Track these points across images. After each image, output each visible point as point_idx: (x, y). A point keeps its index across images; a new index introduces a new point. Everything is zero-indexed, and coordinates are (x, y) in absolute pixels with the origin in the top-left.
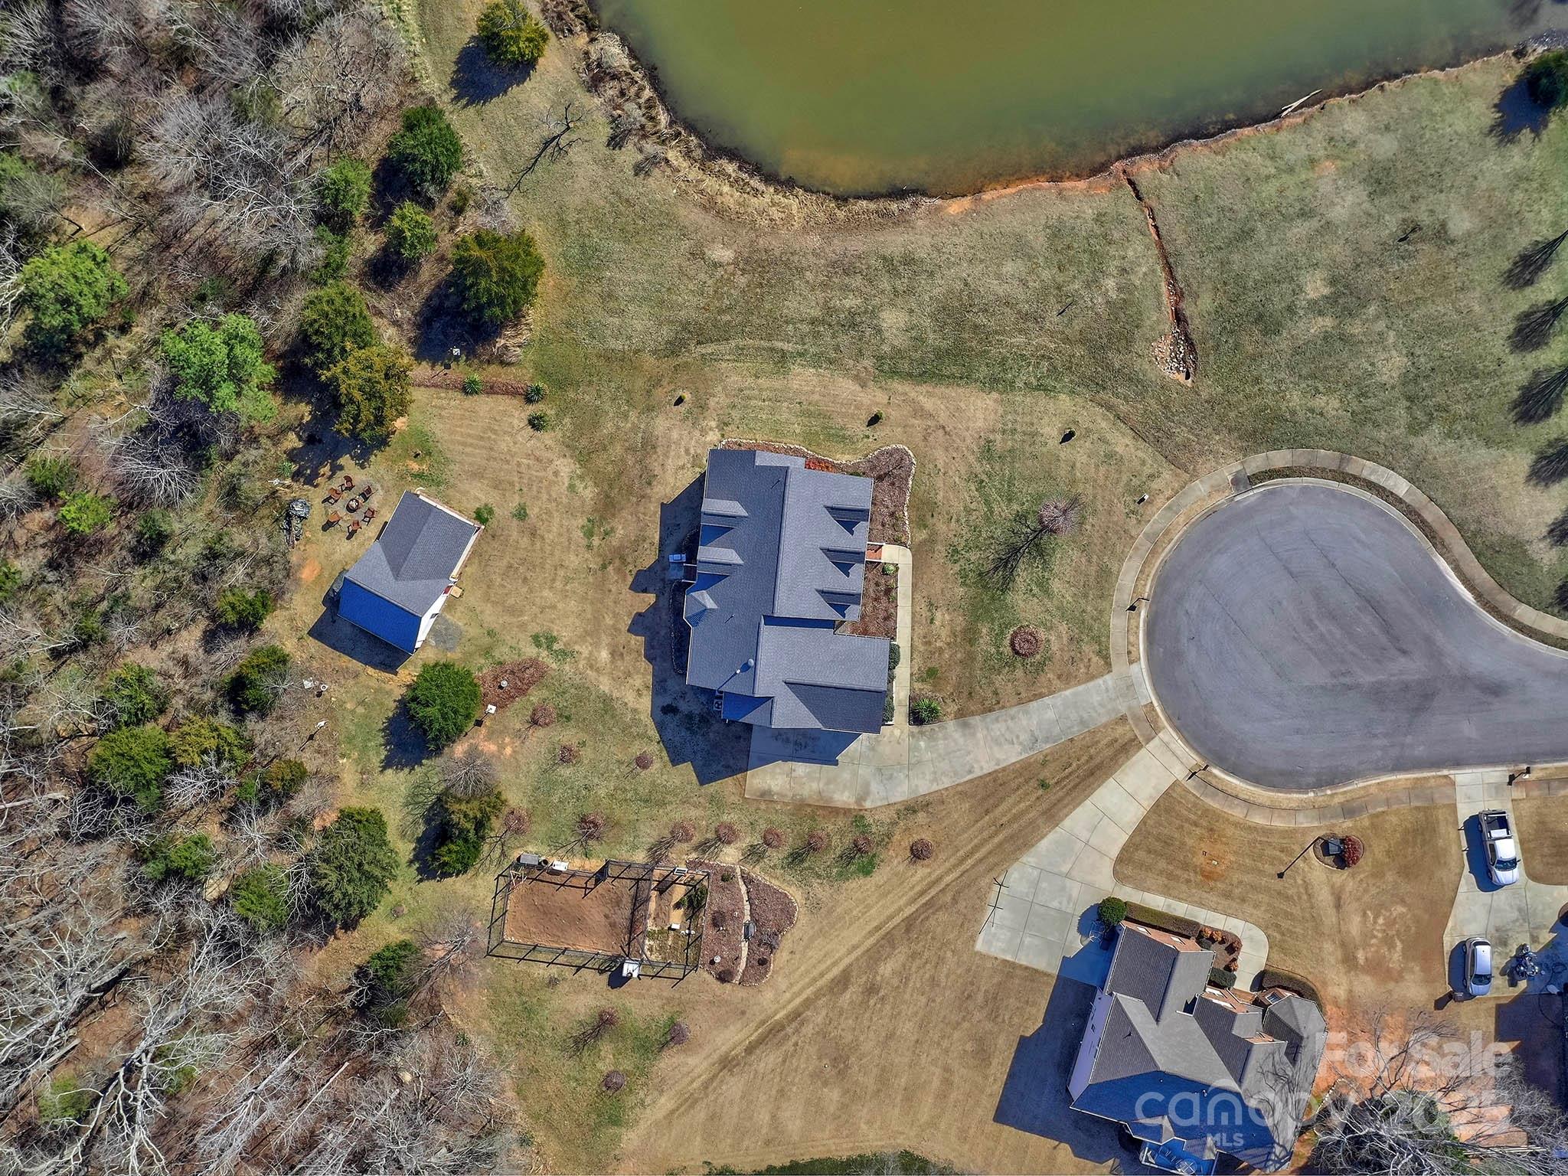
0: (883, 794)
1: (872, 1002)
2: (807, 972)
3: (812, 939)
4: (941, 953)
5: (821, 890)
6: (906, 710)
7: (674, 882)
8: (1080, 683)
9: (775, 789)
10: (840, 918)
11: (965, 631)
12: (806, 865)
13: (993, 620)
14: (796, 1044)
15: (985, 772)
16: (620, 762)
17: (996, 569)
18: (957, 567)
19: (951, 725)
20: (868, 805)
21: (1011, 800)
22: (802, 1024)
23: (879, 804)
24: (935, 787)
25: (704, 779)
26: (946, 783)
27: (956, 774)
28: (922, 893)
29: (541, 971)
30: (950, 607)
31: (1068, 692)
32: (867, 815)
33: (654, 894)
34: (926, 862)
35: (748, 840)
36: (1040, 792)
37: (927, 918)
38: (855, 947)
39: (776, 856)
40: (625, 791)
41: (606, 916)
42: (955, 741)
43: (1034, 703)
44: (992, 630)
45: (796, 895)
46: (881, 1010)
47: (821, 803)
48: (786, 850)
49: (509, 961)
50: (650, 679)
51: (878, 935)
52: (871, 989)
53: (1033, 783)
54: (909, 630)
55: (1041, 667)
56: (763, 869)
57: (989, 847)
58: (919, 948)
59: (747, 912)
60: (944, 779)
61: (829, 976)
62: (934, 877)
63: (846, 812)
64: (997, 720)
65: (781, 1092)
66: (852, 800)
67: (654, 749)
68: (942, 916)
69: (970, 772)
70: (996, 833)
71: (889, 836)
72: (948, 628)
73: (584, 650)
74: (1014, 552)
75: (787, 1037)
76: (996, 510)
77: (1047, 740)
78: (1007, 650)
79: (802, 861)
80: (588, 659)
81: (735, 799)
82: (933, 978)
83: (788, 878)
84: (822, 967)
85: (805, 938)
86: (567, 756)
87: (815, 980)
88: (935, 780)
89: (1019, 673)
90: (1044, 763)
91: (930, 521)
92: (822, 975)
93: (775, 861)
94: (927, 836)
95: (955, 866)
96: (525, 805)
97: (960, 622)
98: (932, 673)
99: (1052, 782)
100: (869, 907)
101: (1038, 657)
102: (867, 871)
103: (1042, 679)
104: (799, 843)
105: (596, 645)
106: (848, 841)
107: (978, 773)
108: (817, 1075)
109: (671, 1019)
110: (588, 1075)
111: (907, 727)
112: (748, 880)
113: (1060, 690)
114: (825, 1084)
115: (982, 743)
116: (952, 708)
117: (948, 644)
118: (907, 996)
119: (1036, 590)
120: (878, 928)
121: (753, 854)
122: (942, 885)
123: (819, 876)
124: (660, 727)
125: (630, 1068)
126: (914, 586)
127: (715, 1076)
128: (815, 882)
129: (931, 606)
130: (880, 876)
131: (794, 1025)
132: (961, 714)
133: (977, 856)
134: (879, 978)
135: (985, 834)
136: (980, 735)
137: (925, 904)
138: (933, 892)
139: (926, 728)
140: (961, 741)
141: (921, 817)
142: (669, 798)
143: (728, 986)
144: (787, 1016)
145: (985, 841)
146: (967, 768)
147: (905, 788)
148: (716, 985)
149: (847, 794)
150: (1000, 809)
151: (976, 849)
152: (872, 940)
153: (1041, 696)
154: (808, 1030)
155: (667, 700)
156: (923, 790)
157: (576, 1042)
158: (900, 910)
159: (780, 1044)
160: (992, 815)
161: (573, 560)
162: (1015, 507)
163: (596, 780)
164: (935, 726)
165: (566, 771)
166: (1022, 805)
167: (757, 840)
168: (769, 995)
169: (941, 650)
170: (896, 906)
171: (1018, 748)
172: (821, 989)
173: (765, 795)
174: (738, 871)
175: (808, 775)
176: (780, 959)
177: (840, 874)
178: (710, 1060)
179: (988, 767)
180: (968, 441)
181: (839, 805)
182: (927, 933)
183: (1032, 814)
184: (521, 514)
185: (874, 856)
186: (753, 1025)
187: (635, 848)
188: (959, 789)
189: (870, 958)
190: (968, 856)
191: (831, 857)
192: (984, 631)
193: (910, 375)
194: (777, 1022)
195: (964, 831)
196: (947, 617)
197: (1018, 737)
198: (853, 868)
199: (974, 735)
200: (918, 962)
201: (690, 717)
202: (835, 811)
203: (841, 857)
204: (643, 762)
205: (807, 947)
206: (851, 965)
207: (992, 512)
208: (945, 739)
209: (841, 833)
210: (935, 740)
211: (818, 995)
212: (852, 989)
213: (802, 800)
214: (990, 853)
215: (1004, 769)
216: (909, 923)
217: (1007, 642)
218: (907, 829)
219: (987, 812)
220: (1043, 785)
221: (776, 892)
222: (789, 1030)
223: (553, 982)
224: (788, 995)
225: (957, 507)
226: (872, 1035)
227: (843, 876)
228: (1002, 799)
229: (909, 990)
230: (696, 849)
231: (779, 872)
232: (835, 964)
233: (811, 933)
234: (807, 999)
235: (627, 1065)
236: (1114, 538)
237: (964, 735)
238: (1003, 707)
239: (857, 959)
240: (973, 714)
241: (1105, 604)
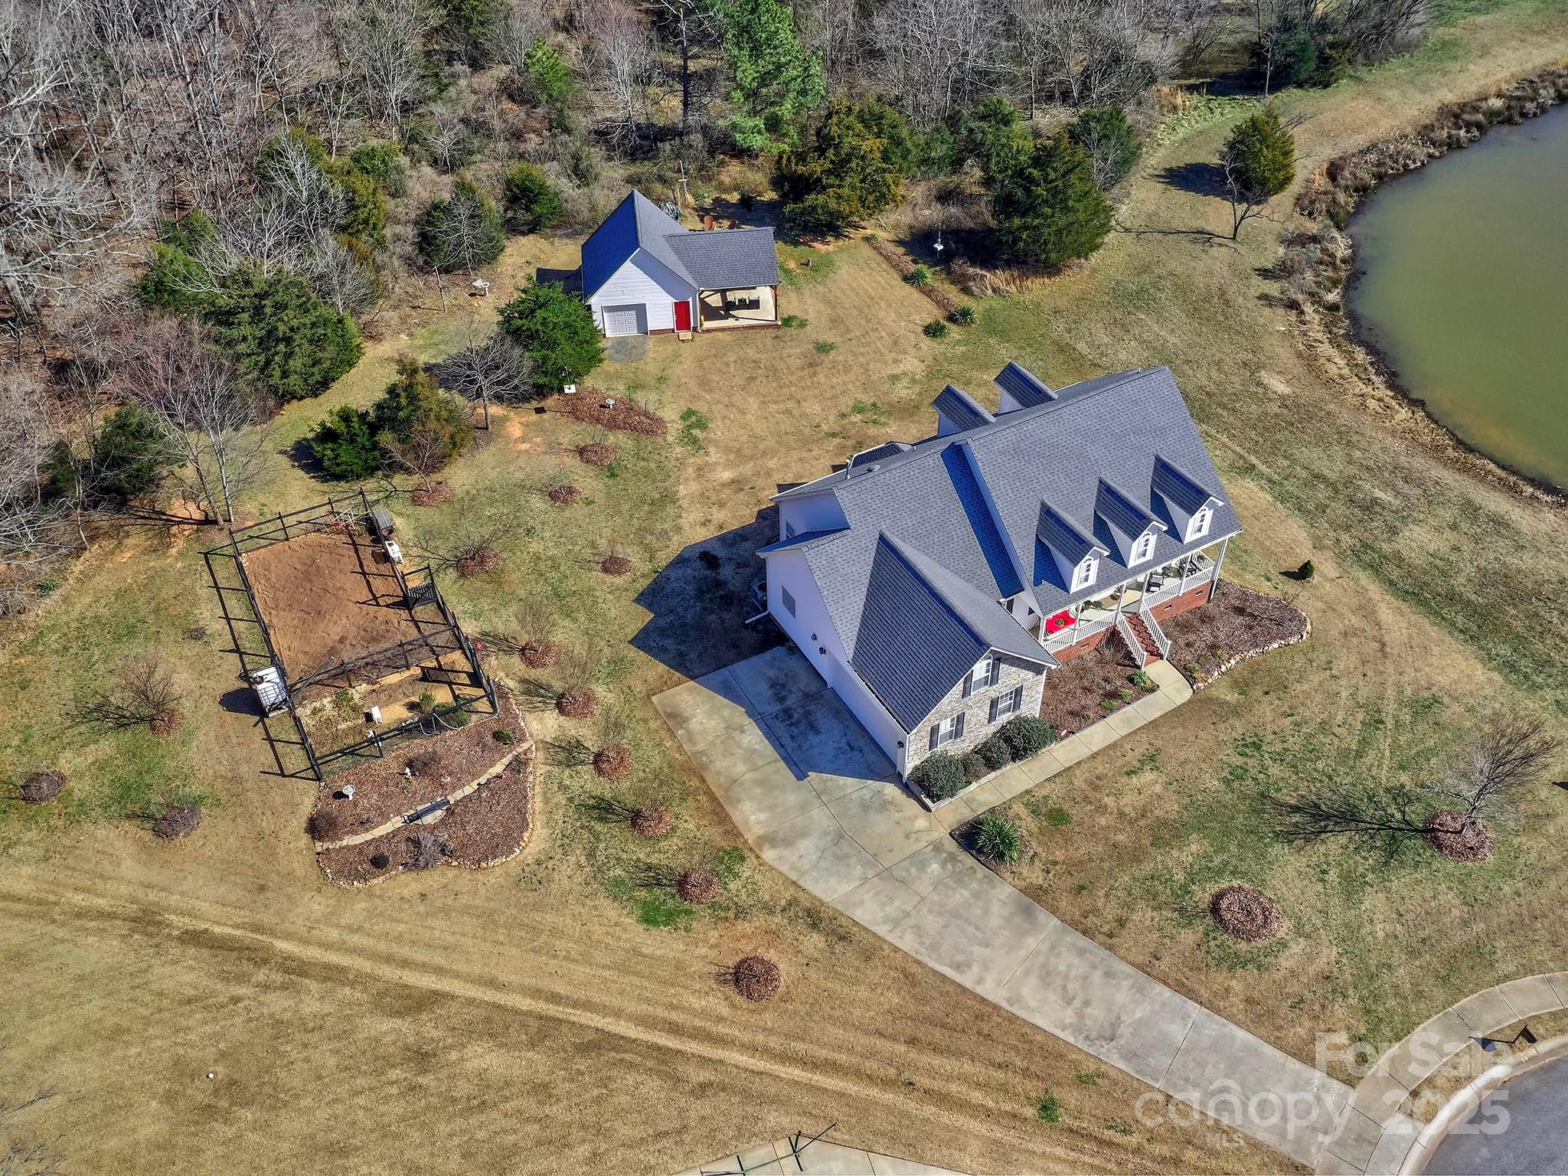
0: (805, 864)
1: (394, 1074)
2: (399, 939)
3: (466, 911)
4: (576, 1134)
5: (568, 873)
6: (968, 815)
7: (450, 684)
8: (1277, 1044)
9: (694, 725)
10: (536, 931)
11: (1163, 823)
12: (598, 827)
13: (1223, 849)
14: (235, 1000)
15: (980, 990)
16: (593, 545)
17: (1296, 809)
18: (1239, 761)
19: (1003, 892)
20: (769, 855)
21: (968, 1067)
22: (284, 987)
23: (783, 869)
24: (882, 930)
25: (641, 641)
26: (907, 943)
27: (934, 947)
28: (674, 1029)
29: (208, 615)
30: (1177, 784)
31: (1241, 1034)
32: (751, 861)
33: (416, 671)
34: (738, 999)
35: (586, 732)
36: (1030, 1112)
37: (631, 1066)
38: (493, 984)
39: (586, 781)
40: (555, 567)
41: (342, 640)
42: (986, 912)
43: (1167, 993)
44: (1206, 856)
45: (536, 839)
46: (387, 1099)
47: (718, 793)
48: (603, 788)
49: (206, 576)
50: (735, 525)
51: (541, 1006)
52: (421, 1057)
53: (1035, 1089)
54: (1086, 752)
55: (1235, 963)
56: (549, 776)
57: (852, 1087)
58: (562, 1087)
59: (459, 795)
60: (909, 936)
61: (411, 978)
62: (721, 1029)
63: (733, 832)
64: (1081, 952)
65: (118, 1032)
66: (759, 830)
67: (642, 568)
68: (652, 1087)
69: (958, 967)
70: (887, 1083)
71: (741, 913)
72: (1142, 800)
73: (714, 455)
74: (1346, 817)
75: (242, 979)
76: (1370, 757)
77: (1130, 1056)
78: (1203, 895)
79: (602, 819)
80: (707, 464)
81: (639, 688)
82: (514, 1150)
83: (558, 816)
84: (421, 956)
85: (463, 900)
86: (560, 495)
87: (389, 959)
88: (896, 923)
89: (1188, 937)
90: (1085, 1081)
91: (1257, 692)
92: (405, 964)
93: (575, 784)
94: (786, 970)
95: (767, 1052)
96: (459, 492)
97: (1171, 808)
98: (1057, 818)
99: (1065, 1120)
100: (586, 959)
101: (1243, 946)
102: (650, 917)
103: (1220, 978)
104: (630, 800)
105: (729, 465)
106: (680, 863)
107: (967, 980)
108: (183, 1070)
109: (199, 800)
110: (41, 751)
111: (942, 833)
112: (518, 765)
113: (1230, 1018)
114: (169, 1098)
115: (1022, 953)
116: (1035, 876)
117: (1122, 814)
118: (443, 1128)
119: (1333, 876)
120: (555, 998)
121: (567, 752)
122: (718, 1053)
123: (591, 855)
124: (680, 561)
125: (77, 794)
126: (1154, 724)
127: (111, 916)
128: (578, 855)
129: (1151, 759)
130: (661, 943)
131: (278, 978)
132: (1036, 894)
133: (818, 1079)
134: (454, 1056)
135: (871, 1066)
136: (1031, 943)
137: (659, 1048)
138: (692, 1047)
139: (967, 860)
140: (995, 921)
141: (814, 942)
142: (582, 617)
143: (304, 840)
144: (289, 957)
145: (858, 1074)
146: (960, 958)
147: (844, 888)
148: (300, 822)
149: (763, 816)
150: (936, 1061)
151: (832, 1067)
152: (525, 1004)
153: (1191, 994)
154: (278, 1003)
155: (720, 553)
156: (858, 915)
157: (99, 708)
158: (618, 1014)
159: (225, 978)
160: (913, 1055)
161: (813, 408)
162: (1404, 778)
163: (547, 534)
164: (981, 871)
165: (538, 503)
166: (977, 1096)
167: (592, 744)
168: (317, 905)
169: (1102, 809)
170: (616, 1002)
171: (1069, 1015)
172: (377, 979)
173: (675, 719)
174: (525, 746)
175: (750, 754)
176: (401, 884)
177: (618, 882)
178: (140, 893)
179: (991, 990)
180: (1406, 678)
181: (736, 817)
182: (604, 1083)
183: (974, 1125)
184: (823, 348)
185: (688, 912)
186: (244, 916)
187: (476, 616)
188: (914, 969)
189: (488, 1020)
190: (803, 1062)
191: (642, 853)
192: (1194, 847)
193: (1392, 583)
194: (269, 948)
195: (845, 1024)
196: (1158, 789)
197: (1087, 1003)
198: (643, 894)
199: (1023, 934)
200: (530, 1105)
201: (719, 584)
202: (720, 815)
203: (649, 868)
204: (612, 565)
205: (446, 911)
206: (453, 997)
207: (1359, 755)
208: (977, 895)
209: (689, 848)
210: (960, 882)
211: (360, 980)
212: (404, 1025)
213: (704, 766)
214: (842, 1095)
215: (1013, 1019)
216: (600, 1043)
217: (1213, 888)
218: (774, 934)
219: (912, 1041)
220: (1047, 1108)
221: (522, 812)
222: (261, 975)
223: (197, 634)
224: (334, 934)
225: (1313, 711)
226: (322, 1115)
227: (617, 890)
228: (958, 1054)
229: (459, 1123)
230: (523, 681)
231: (561, 798)
232: (439, 971)
233: (478, 902)
234: (343, 970)
235: (80, 788)
236: (1543, 935)
237: (1007, 920)
238: (1110, 948)
239: (471, 1002)
240: (1054, 911)
241: (1440, 994)
